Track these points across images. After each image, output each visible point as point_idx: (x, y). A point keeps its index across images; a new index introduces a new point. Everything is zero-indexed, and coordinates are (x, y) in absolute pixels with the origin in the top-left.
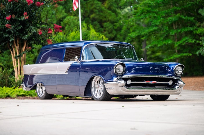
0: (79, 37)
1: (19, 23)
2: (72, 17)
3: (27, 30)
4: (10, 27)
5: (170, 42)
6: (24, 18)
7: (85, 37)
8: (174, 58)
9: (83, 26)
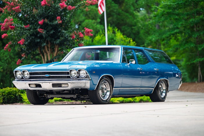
0: (105, 40)
1: (51, 28)
2: (90, 20)
3: (59, 34)
4: (42, 31)
5: (192, 45)
6: (57, 23)
7: (110, 41)
8: (197, 61)
9: (108, 30)
